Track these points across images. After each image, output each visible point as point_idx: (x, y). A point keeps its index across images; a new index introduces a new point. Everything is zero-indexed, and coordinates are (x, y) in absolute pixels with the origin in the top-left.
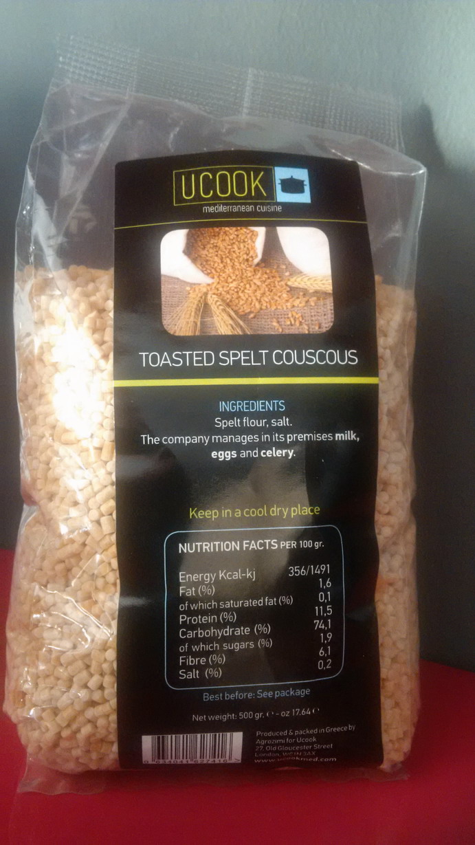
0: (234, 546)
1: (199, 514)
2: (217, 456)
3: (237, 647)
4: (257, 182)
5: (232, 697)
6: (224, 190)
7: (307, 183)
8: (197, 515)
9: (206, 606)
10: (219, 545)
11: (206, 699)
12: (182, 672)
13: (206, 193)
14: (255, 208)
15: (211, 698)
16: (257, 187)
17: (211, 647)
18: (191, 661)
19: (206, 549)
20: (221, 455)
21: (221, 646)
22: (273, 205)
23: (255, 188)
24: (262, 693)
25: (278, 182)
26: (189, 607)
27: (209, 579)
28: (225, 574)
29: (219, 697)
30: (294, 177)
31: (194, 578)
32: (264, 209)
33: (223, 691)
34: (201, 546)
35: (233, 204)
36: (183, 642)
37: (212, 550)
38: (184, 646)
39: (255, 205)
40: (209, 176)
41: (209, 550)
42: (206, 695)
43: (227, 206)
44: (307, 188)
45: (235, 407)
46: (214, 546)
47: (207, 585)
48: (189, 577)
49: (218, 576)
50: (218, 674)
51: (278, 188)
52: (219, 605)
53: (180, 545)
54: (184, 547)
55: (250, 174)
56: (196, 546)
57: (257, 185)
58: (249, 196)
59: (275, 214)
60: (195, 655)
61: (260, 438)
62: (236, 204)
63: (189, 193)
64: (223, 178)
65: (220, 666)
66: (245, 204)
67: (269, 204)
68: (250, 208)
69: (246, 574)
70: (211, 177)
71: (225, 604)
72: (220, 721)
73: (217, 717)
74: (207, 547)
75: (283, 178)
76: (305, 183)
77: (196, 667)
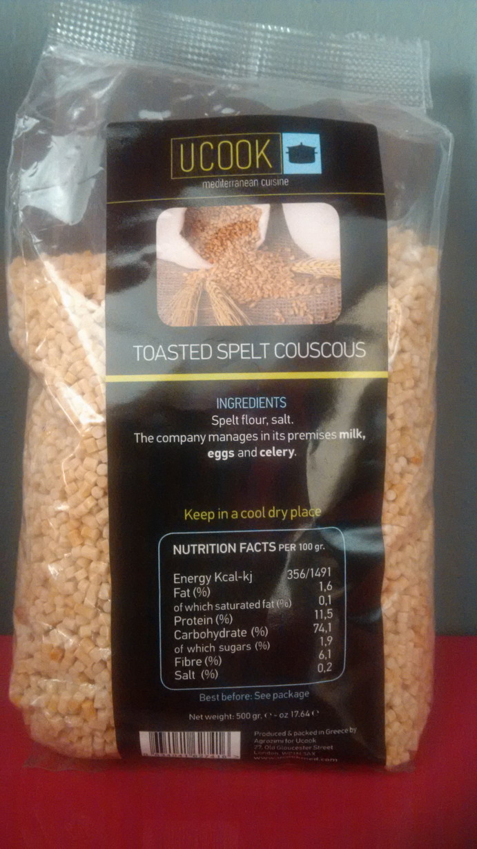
0: (230, 548)
1: (194, 515)
2: (214, 455)
3: (234, 649)
4: (262, 152)
5: (228, 698)
6: (226, 163)
7: (318, 150)
8: (193, 517)
9: (201, 608)
10: (215, 547)
11: (202, 699)
12: (178, 673)
13: (207, 165)
14: (260, 181)
15: (208, 698)
16: (262, 158)
17: (207, 649)
18: (186, 662)
19: (201, 551)
20: (218, 454)
21: (217, 649)
22: (279, 179)
23: (260, 159)
24: (260, 694)
25: (285, 150)
26: (183, 608)
27: (204, 581)
28: (221, 576)
29: (216, 697)
30: (303, 144)
31: (189, 579)
32: (268, 183)
33: (219, 692)
34: (197, 548)
35: (234, 178)
36: (178, 643)
37: (207, 552)
38: (180, 647)
39: (260, 178)
40: (209, 146)
41: (204, 552)
42: (202, 696)
43: (229, 181)
44: (318, 157)
45: (233, 403)
46: (210, 547)
47: (202, 587)
48: (184, 579)
49: (213, 578)
50: (214, 675)
51: (286, 157)
52: (214, 608)
53: (175, 547)
54: (179, 548)
55: (255, 143)
56: (191, 548)
57: (262, 156)
58: (253, 168)
59: (281, 189)
60: (190, 656)
61: (259, 437)
62: (239, 178)
63: (187, 166)
64: (225, 149)
65: (216, 667)
66: (248, 178)
67: (274, 177)
68: (254, 183)
69: (242, 575)
70: (212, 147)
71: (220, 606)
72: (217, 721)
73: (214, 717)
74: (203, 549)
75: (291, 145)
76: (316, 151)
77: (191, 668)
